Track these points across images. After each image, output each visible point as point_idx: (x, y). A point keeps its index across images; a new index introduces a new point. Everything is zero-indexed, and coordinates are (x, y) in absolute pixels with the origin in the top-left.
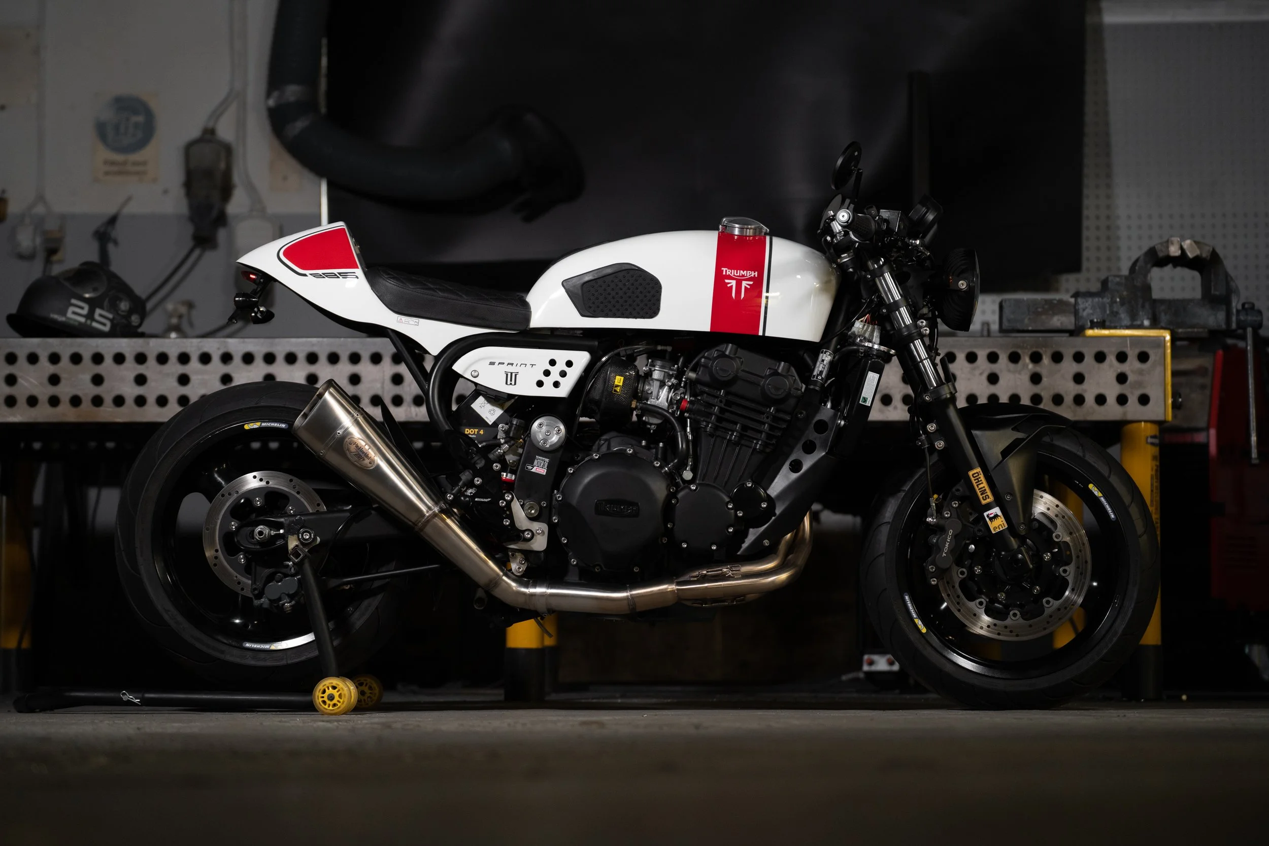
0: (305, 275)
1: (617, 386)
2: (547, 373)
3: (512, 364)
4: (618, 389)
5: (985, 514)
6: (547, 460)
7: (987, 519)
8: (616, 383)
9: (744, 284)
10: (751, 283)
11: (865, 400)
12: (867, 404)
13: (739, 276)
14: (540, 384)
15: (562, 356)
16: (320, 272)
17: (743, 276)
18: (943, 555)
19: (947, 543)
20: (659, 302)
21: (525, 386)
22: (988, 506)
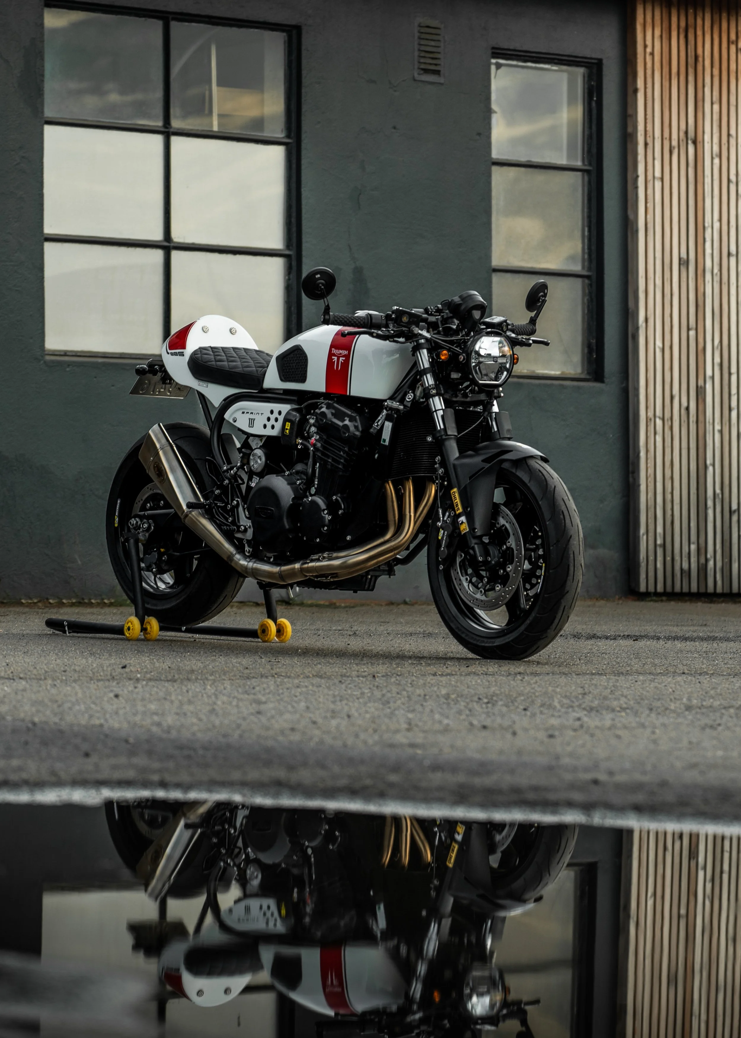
2: (269, 419)
3: (252, 413)
5: (459, 520)
7: (459, 525)
9: (341, 359)
10: (344, 359)
11: (384, 441)
12: (386, 444)
13: (339, 354)
14: (265, 426)
15: (276, 407)
17: (341, 354)
18: (442, 549)
19: (444, 541)
20: (307, 371)
21: (257, 428)
22: (460, 515)
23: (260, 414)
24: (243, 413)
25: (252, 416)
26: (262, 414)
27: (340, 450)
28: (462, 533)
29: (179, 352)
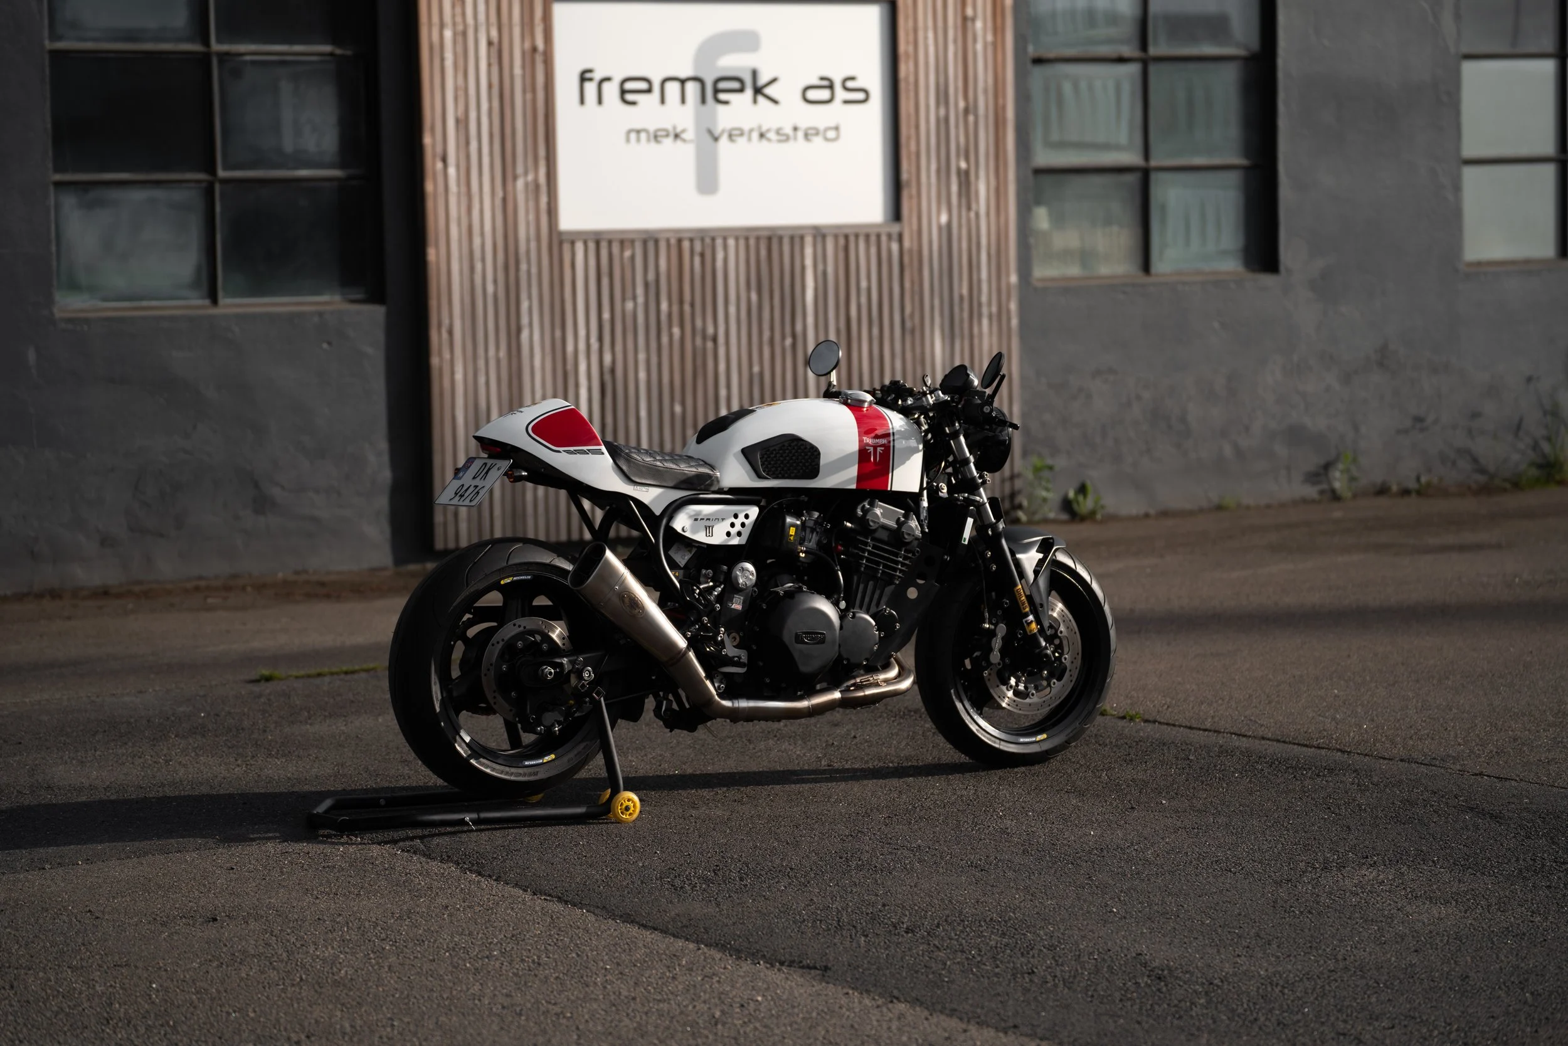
0: (559, 452)
1: (791, 535)
2: (733, 525)
3: (709, 519)
4: (792, 538)
5: (1024, 620)
6: (742, 598)
7: (1025, 624)
8: (791, 533)
9: (877, 449)
10: (883, 448)
11: (965, 539)
12: (965, 543)
13: (876, 444)
15: (742, 510)
16: (572, 449)
17: (880, 443)
18: (995, 653)
19: (997, 644)
20: (818, 465)
21: (718, 537)
22: (1026, 614)
23: (720, 519)
24: (696, 519)
25: (707, 522)
26: (723, 519)
27: (897, 555)
28: (1029, 634)
29: (589, 450)
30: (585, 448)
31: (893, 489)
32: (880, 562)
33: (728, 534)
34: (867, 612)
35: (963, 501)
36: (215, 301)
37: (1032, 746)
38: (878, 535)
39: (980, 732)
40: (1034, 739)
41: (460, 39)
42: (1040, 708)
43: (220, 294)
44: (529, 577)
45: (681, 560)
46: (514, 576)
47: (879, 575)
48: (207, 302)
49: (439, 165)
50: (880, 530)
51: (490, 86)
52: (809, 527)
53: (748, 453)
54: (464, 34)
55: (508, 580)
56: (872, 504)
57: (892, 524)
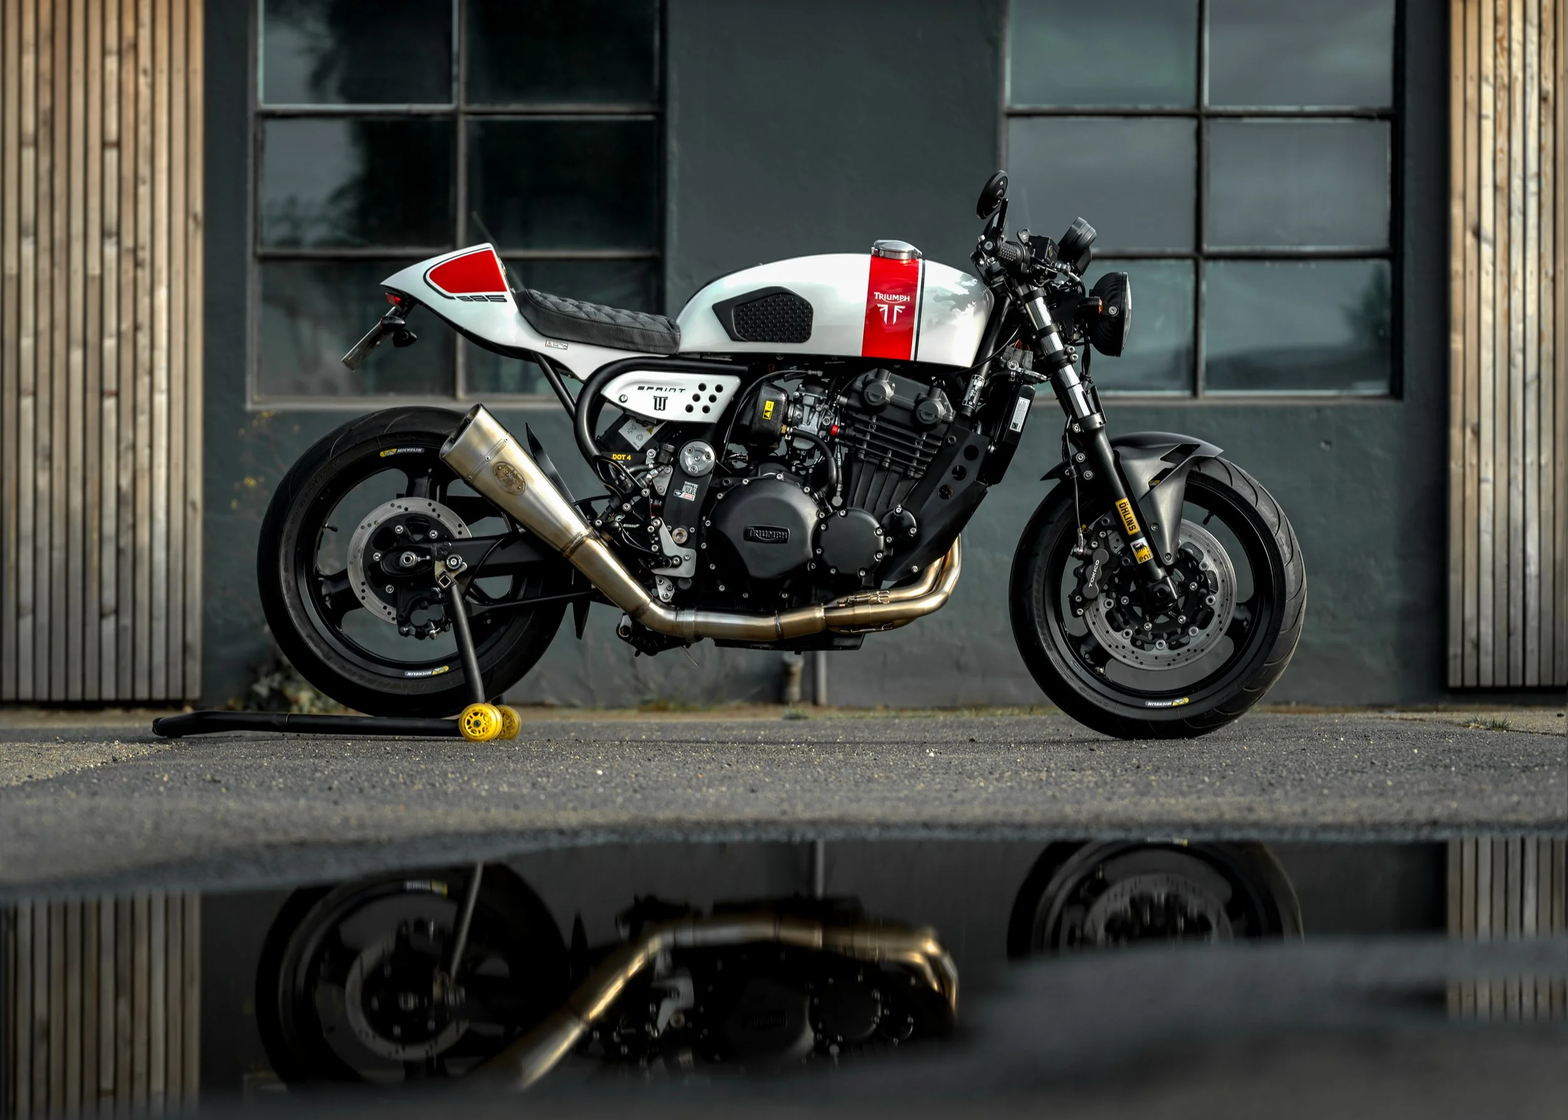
0: (453, 298)
2: (696, 398)
3: (661, 389)
4: (768, 415)
5: (1132, 544)
6: (696, 486)
7: (1134, 550)
9: (896, 308)
10: (903, 307)
11: (1015, 426)
12: (1017, 430)
13: (892, 301)
15: (711, 380)
16: (468, 295)
17: (895, 300)
18: (1090, 585)
19: (1094, 574)
20: (810, 326)
21: (675, 412)
22: (1135, 537)
23: (678, 391)
24: (641, 388)
25: (659, 394)
26: (682, 390)
27: (914, 441)
28: (1139, 563)
29: (488, 297)
30: (484, 294)
31: (918, 360)
32: (888, 449)
33: (689, 409)
34: (873, 512)
35: (1016, 376)
36: (1195, 393)
37: (1165, 712)
38: (888, 413)
39: (1085, 691)
40: (1169, 704)
41: (1503, 95)
42: (1172, 662)
43: (1201, 384)
44: (420, 450)
45: (637, 441)
46: (398, 447)
47: (887, 465)
48: (1187, 393)
49: (1470, 240)
50: (889, 408)
51: (1540, 148)
52: (808, 405)
53: (721, 310)
54: (1509, 89)
55: (393, 452)
56: (878, 376)
57: (910, 402)
